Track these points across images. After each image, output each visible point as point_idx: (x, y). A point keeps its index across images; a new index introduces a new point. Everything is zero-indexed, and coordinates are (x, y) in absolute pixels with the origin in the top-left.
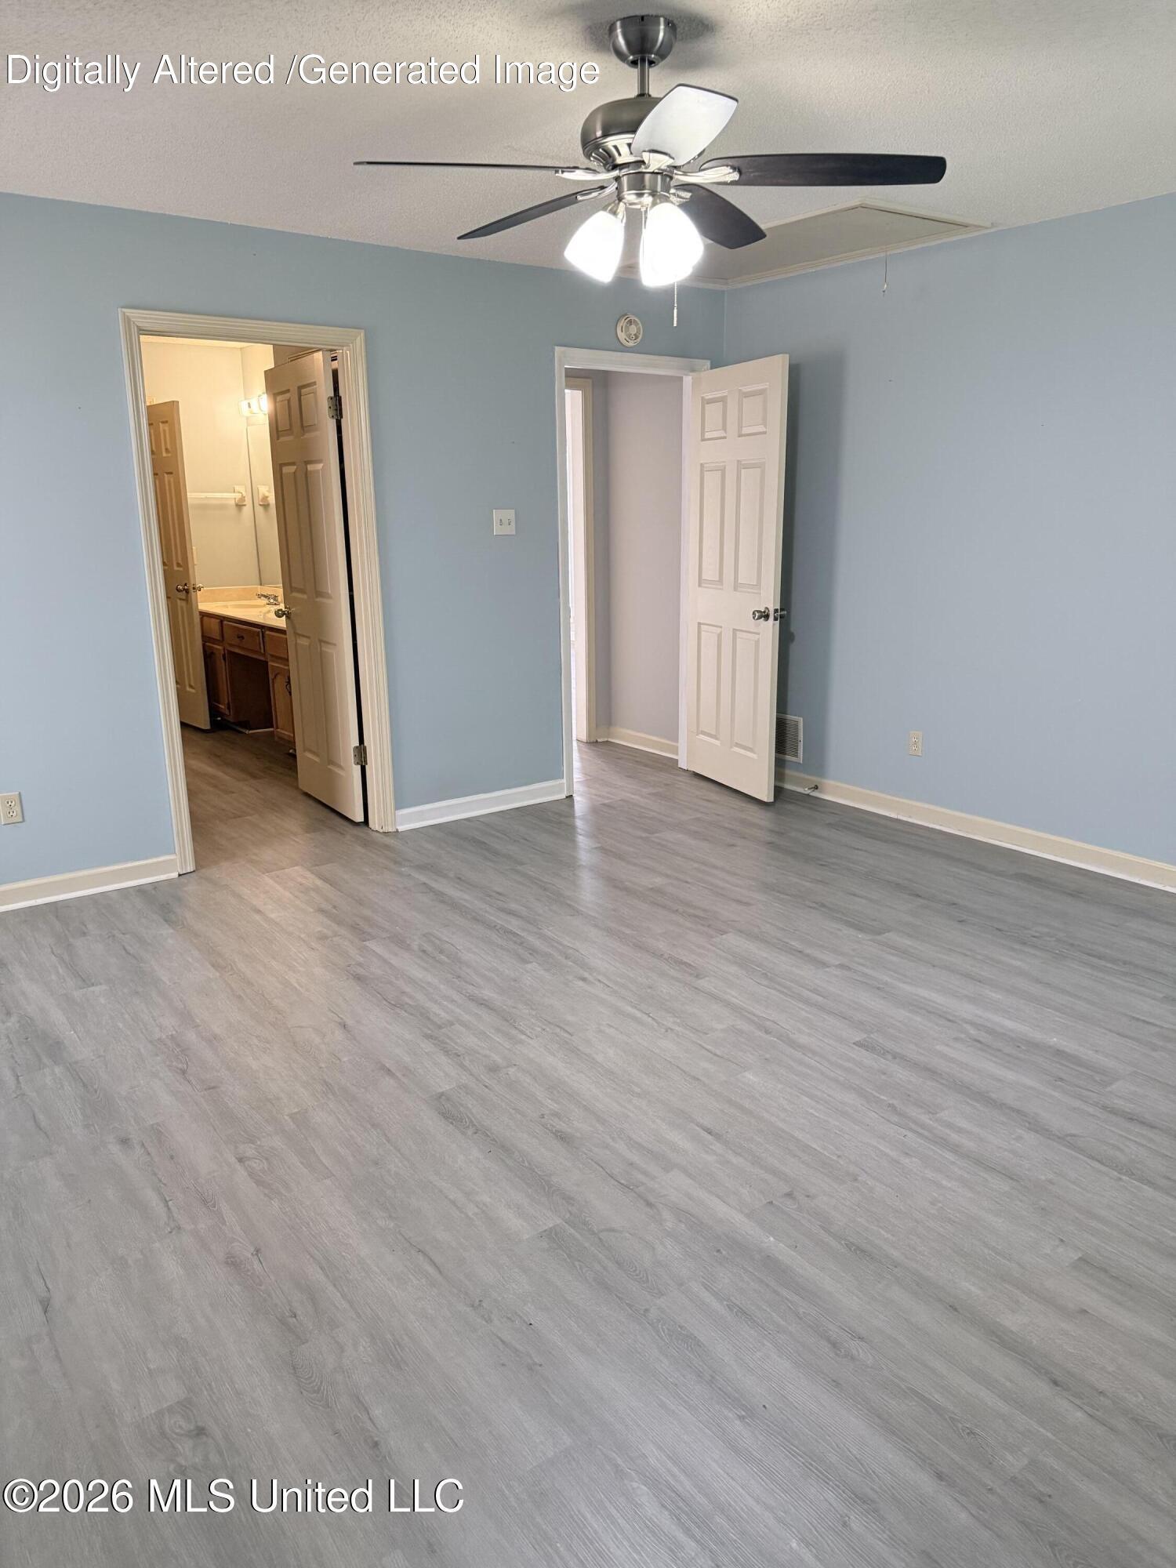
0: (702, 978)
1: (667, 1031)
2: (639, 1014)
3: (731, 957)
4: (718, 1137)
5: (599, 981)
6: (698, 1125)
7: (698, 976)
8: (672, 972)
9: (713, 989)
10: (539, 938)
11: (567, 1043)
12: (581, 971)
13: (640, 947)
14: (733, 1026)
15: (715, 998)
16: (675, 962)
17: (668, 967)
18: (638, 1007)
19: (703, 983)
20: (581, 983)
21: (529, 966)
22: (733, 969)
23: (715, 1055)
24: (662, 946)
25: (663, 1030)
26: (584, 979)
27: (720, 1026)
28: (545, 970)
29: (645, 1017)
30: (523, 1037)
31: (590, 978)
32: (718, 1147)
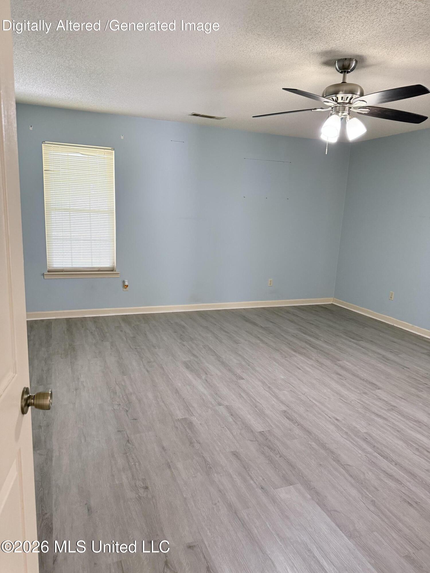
0: (284, 410)
1: (305, 394)
2: (314, 401)
3: (266, 418)
4: (298, 368)
5: (330, 417)
6: (302, 371)
7: (285, 412)
8: (296, 416)
9: (281, 405)
10: (364, 449)
11: (341, 396)
12: (338, 424)
13: (309, 432)
14: (280, 391)
15: (282, 402)
16: (293, 420)
17: (297, 418)
18: (314, 404)
19: (284, 408)
20: (338, 418)
21: (365, 431)
22: (267, 412)
23: (290, 384)
24: (297, 431)
25: (306, 394)
26: (337, 420)
27: (284, 392)
28: (356, 428)
29: (312, 400)
30: (358, 401)
31: (334, 420)
32: (298, 366)
